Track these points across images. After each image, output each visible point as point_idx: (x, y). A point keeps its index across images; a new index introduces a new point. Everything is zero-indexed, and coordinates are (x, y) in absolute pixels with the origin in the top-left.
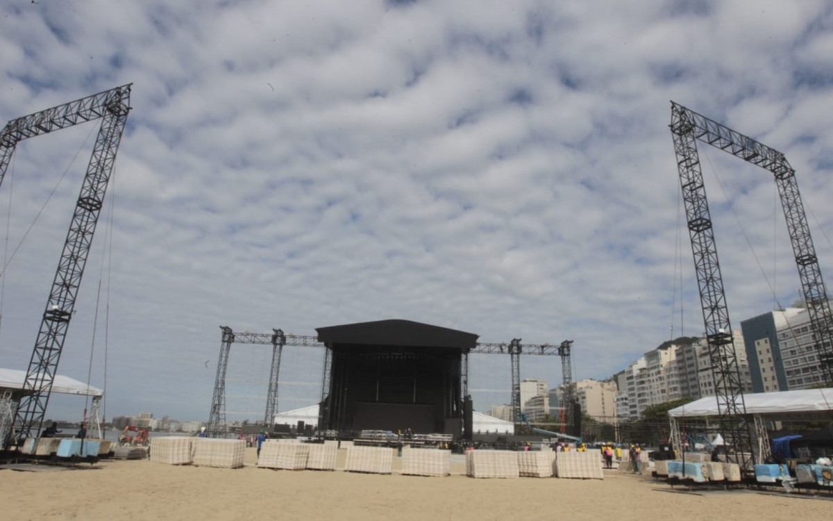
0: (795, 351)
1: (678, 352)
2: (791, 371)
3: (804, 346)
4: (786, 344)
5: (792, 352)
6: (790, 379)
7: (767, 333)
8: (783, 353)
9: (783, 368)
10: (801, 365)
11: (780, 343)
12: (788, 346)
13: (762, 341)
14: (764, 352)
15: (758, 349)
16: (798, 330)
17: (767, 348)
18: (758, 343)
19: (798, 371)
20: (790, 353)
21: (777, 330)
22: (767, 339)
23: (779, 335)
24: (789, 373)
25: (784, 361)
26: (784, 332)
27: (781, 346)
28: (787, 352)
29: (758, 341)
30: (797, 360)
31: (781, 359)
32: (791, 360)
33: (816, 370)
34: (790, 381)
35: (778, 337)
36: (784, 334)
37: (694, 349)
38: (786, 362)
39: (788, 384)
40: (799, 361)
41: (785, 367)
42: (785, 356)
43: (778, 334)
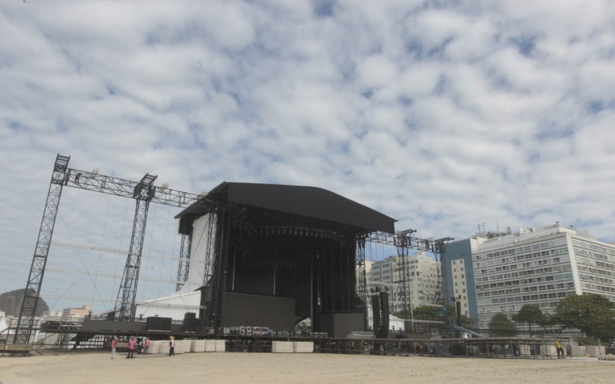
0: (486, 270)
1: (375, 266)
2: (481, 286)
3: (495, 267)
4: (478, 264)
5: (483, 271)
6: (478, 292)
7: (463, 255)
8: (475, 271)
9: (474, 284)
10: (490, 281)
11: (474, 263)
12: (481, 266)
13: (458, 261)
14: (459, 270)
15: (453, 267)
16: (492, 254)
17: (462, 267)
18: (454, 263)
19: (486, 286)
20: (481, 272)
21: (472, 253)
22: (463, 260)
23: (474, 258)
24: (478, 287)
25: (475, 278)
26: (479, 255)
27: (475, 266)
28: (479, 271)
29: (454, 261)
30: (487, 277)
31: (473, 276)
32: (482, 277)
33: (503, 286)
34: (478, 294)
35: (473, 259)
36: (478, 257)
37: (391, 263)
38: (476, 279)
39: (477, 295)
40: (489, 278)
41: (476, 282)
42: (477, 274)
43: (473, 256)
